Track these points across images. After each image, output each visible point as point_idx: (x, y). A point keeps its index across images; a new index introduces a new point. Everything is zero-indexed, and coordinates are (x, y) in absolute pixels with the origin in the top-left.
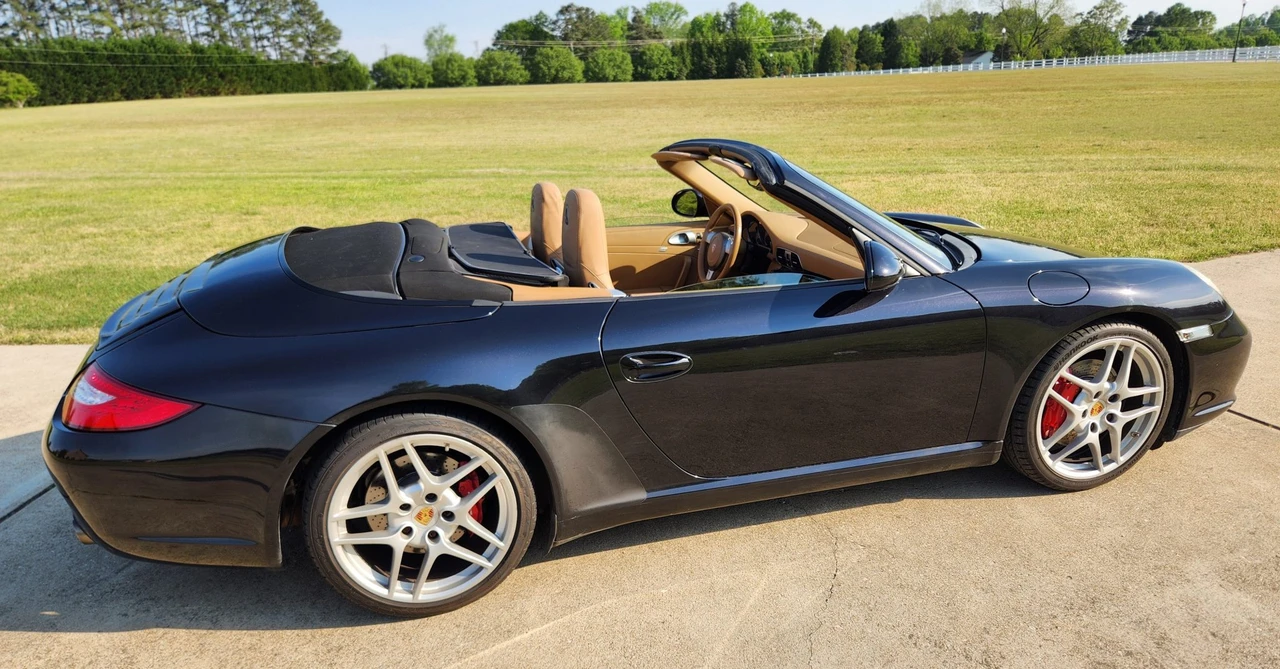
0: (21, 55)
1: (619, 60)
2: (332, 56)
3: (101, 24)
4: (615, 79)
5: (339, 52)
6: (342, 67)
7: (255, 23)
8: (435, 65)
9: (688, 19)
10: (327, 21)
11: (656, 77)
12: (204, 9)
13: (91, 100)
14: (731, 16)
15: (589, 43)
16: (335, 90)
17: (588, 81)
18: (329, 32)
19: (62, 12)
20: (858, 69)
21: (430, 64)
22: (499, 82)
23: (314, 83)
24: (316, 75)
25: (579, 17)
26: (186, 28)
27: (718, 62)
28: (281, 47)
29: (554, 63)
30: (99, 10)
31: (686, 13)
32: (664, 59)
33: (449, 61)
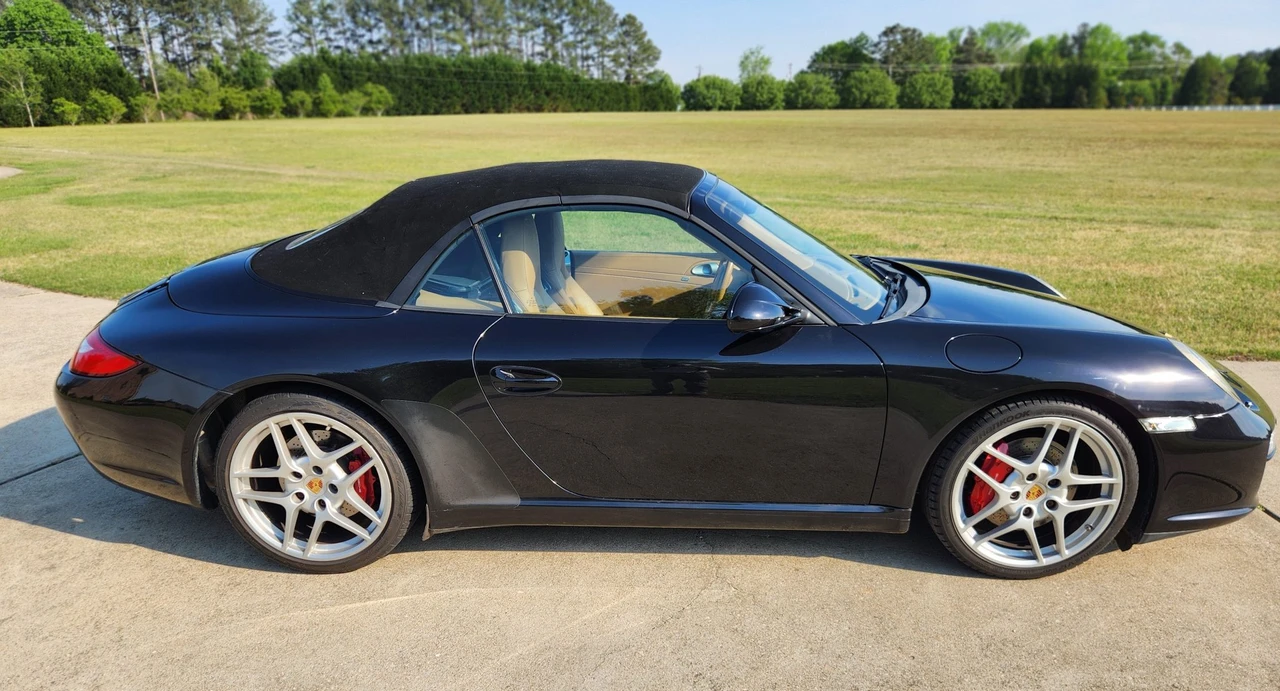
0: (386, 68)
1: (939, 86)
2: (649, 76)
3: (454, 42)
4: (932, 106)
5: (655, 72)
6: (656, 87)
7: (584, 44)
8: (745, 87)
9: (1026, 42)
10: (649, 41)
11: (979, 104)
12: (542, 29)
13: (437, 112)
14: (1080, 39)
15: (911, 67)
16: (646, 110)
17: (902, 107)
18: (649, 53)
19: (424, 31)
20: (1229, 102)
21: (740, 86)
22: (807, 106)
23: (628, 102)
24: (631, 94)
25: (904, 40)
26: (524, 47)
27: (1054, 90)
28: (604, 67)
29: (867, 88)
30: (454, 29)
31: (1028, 35)
32: (991, 86)
33: (760, 83)
